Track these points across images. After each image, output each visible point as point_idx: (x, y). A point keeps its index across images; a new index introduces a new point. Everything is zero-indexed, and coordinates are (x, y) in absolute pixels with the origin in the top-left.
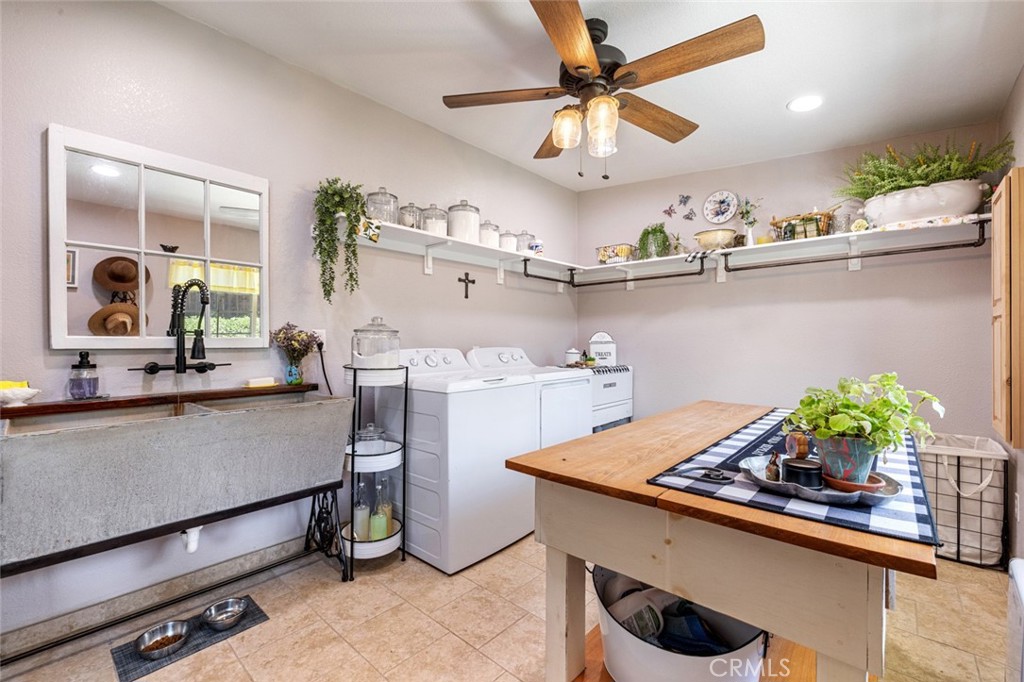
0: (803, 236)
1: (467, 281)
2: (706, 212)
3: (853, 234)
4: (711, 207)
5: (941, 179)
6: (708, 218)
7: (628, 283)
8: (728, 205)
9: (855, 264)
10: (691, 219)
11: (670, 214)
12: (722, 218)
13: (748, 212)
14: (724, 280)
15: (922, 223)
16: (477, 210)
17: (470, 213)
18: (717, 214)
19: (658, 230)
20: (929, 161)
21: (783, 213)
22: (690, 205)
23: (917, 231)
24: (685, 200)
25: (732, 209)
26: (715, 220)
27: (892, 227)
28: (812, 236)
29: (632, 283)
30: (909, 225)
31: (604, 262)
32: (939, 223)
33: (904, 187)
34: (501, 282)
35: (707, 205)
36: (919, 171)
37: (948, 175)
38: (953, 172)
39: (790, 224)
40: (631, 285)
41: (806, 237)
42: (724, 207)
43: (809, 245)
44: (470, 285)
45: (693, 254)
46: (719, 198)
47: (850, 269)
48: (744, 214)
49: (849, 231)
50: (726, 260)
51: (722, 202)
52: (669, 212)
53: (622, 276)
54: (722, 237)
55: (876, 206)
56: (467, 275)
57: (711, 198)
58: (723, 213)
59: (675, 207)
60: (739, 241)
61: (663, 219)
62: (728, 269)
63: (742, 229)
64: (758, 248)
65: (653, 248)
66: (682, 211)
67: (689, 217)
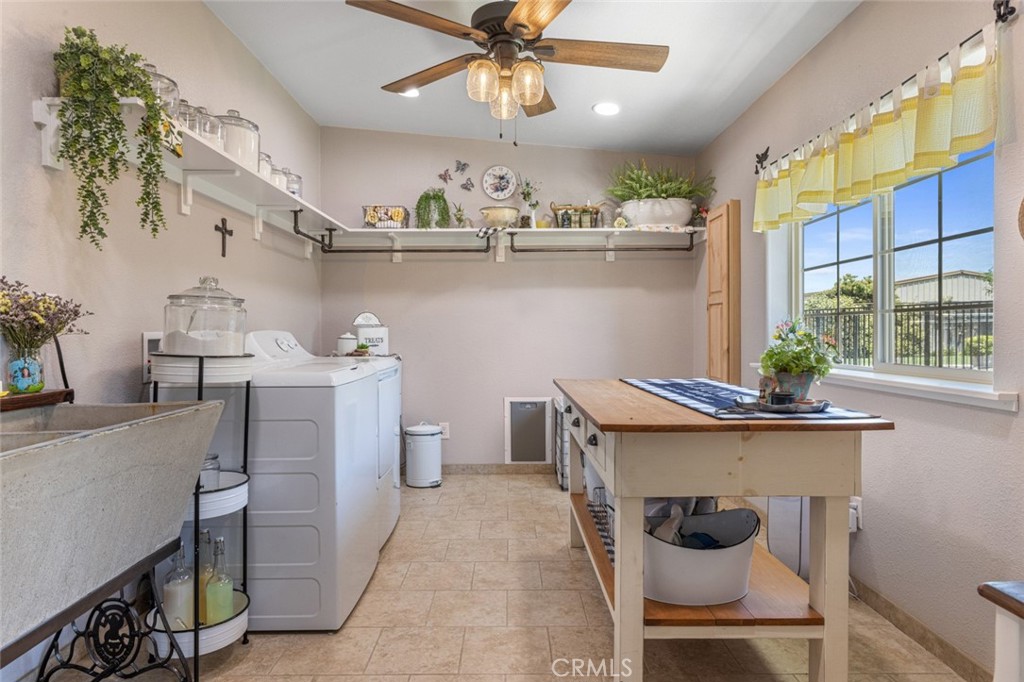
0: (578, 225)
1: (223, 230)
2: (485, 186)
3: (617, 230)
4: (489, 181)
5: (673, 196)
6: (488, 192)
7: (396, 254)
8: (508, 182)
9: (610, 257)
10: (469, 190)
11: (445, 180)
12: (501, 195)
13: (529, 194)
14: (503, 260)
15: (662, 228)
16: (256, 127)
17: (248, 132)
18: (497, 190)
19: (438, 197)
20: (669, 180)
21: (560, 200)
22: (468, 173)
23: (659, 234)
24: (462, 167)
25: (511, 188)
26: (495, 195)
27: (644, 228)
28: (587, 227)
29: (399, 254)
30: (655, 228)
31: (373, 226)
32: (672, 230)
33: (654, 197)
34: (258, 237)
35: (486, 178)
36: (664, 187)
37: (679, 194)
38: (682, 191)
39: (566, 212)
40: (398, 257)
41: (581, 226)
42: (504, 183)
43: (581, 235)
44: (227, 236)
45: (484, 230)
46: (498, 172)
47: (607, 260)
48: (526, 196)
49: (613, 226)
50: (512, 240)
51: (502, 178)
52: (444, 177)
53: (387, 244)
54: (509, 215)
55: (631, 208)
56: (224, 221)
57: (490, 171)
58: (503, 190)
59: (452, 172)
60: (525, 222)
61: (439, 184)
62: (513, 249)
63: (526, 209)
64: (540, 232)
65: (435, 216)
66: (459, 179)
67: (467, 187)
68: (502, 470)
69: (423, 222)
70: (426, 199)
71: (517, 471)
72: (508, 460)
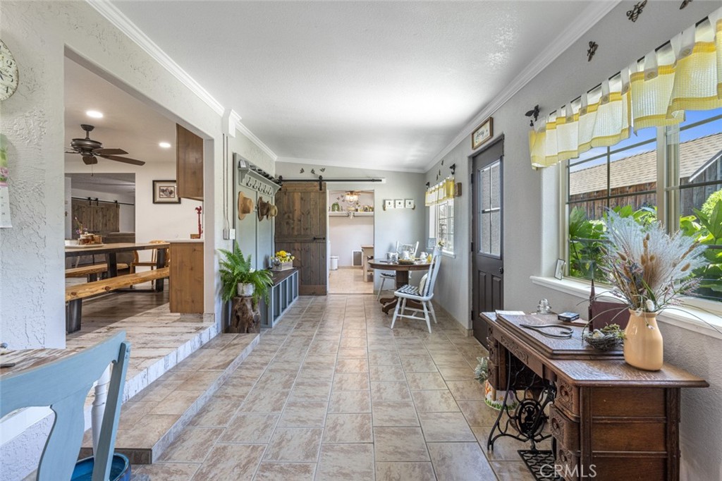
14: (352, 218)
19: (337, 204)
24: (342, 196)
45: (347, 212)
48: (357, 204)
50: (354, 214)
54: (353, 209)
60: (357, 210)
61: (336, 201)
62: (354, 216)
63: (357, 207)
64: (360, 212)
65: (336, 209)
66: (342, 199)
67: (343, 201)
68: (352, 268)
69: (333, 210)
70: (334, 205)
71: (355, 268)
72: (353, 265)
